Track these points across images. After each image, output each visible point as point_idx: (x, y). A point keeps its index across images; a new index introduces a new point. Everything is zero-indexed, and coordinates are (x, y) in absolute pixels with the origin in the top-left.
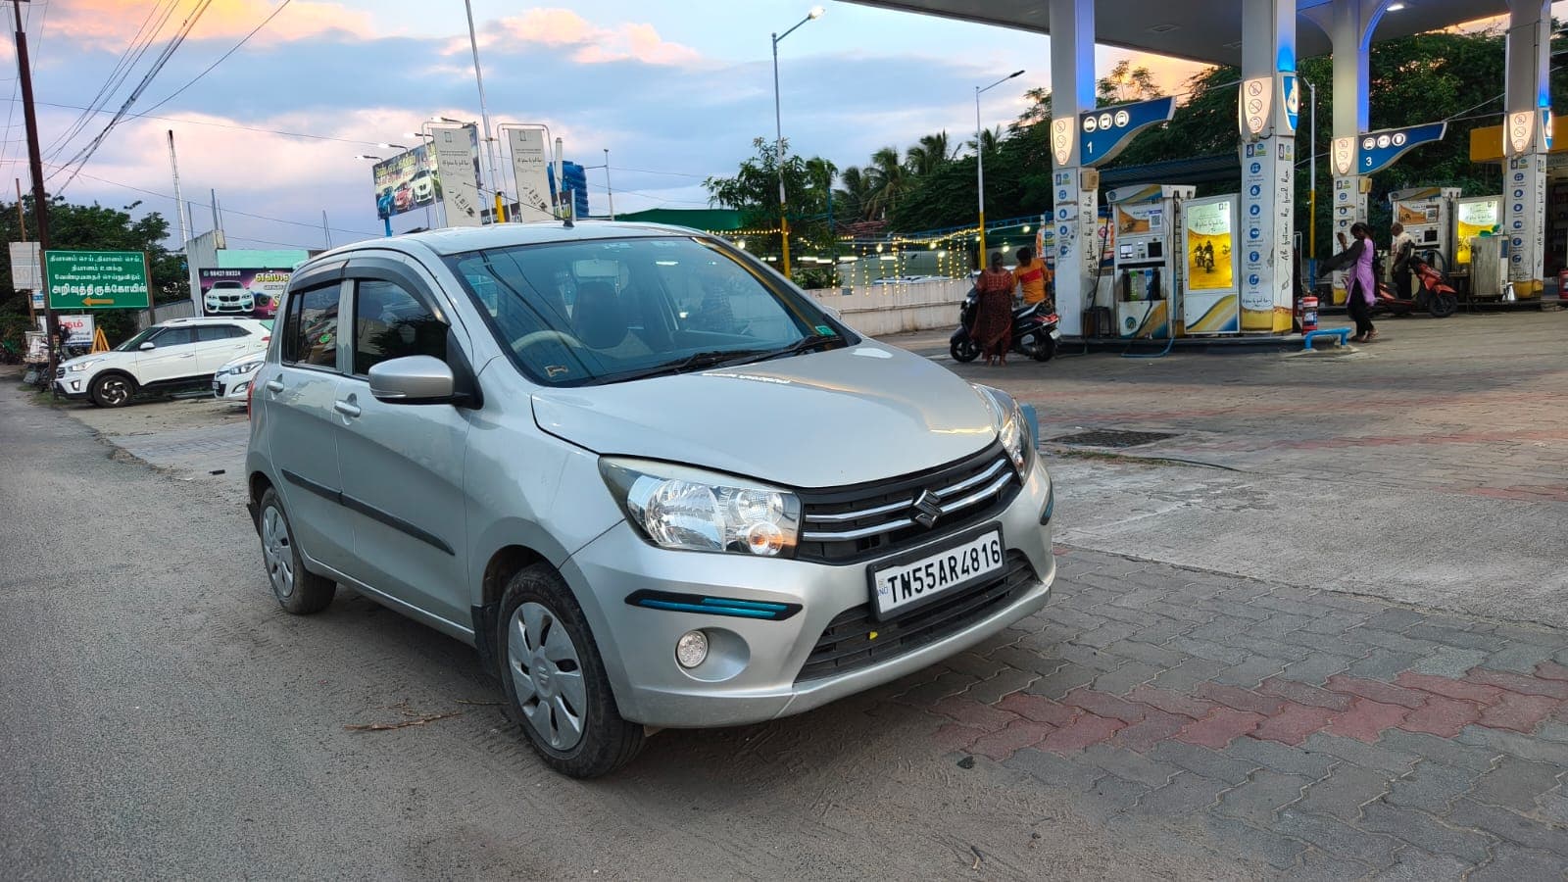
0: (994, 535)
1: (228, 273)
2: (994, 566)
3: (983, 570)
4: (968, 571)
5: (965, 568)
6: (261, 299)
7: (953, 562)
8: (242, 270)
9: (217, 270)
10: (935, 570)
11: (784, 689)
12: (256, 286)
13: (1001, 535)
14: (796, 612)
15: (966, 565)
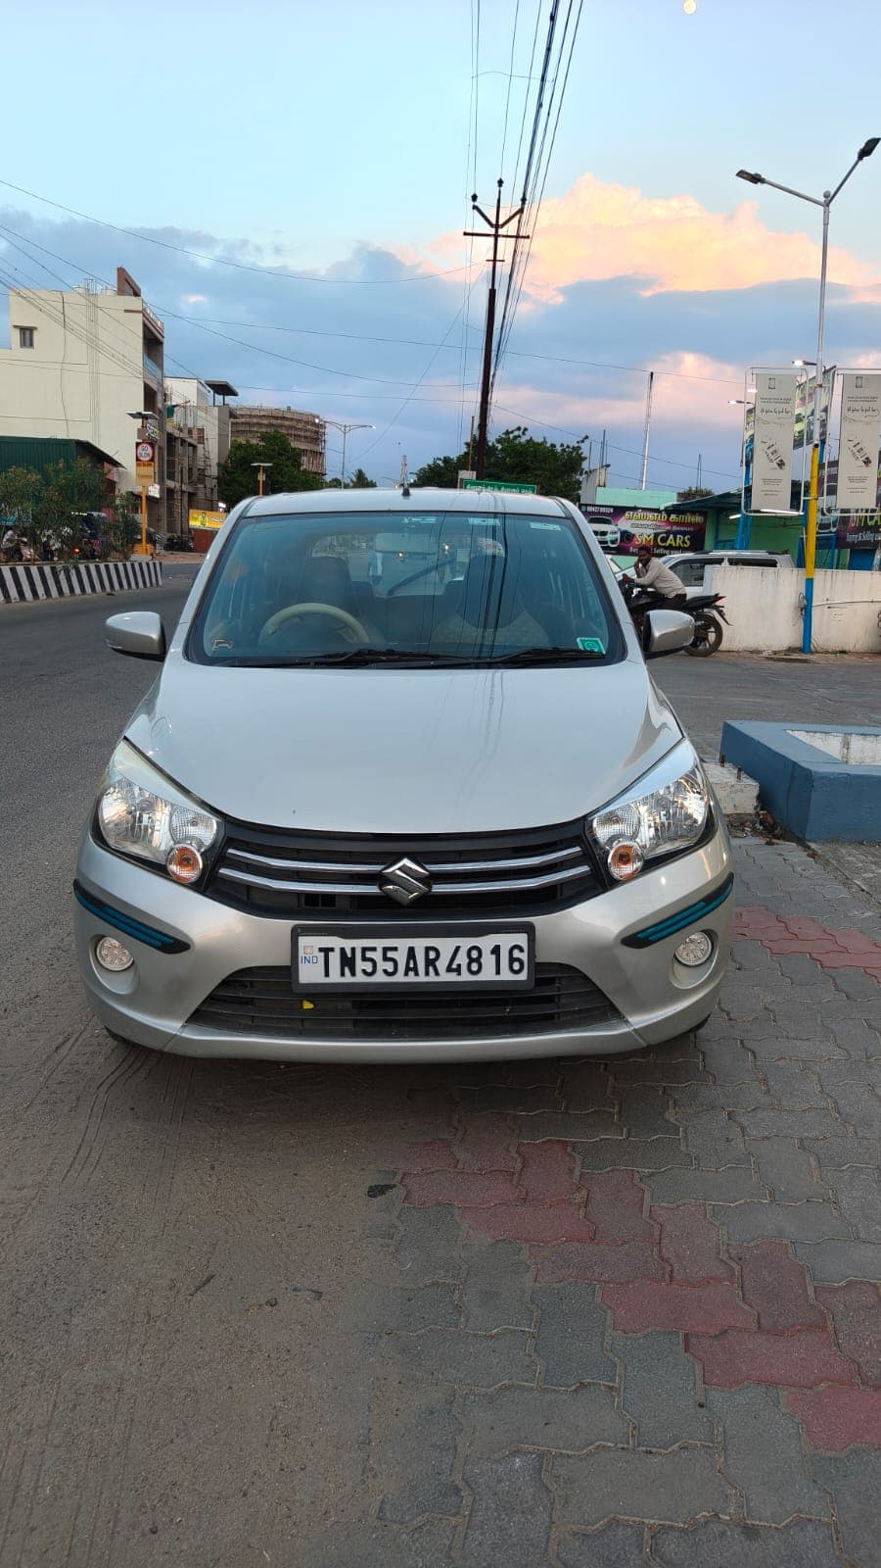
0: (521, 939)
1: (603, 510)
2: (506, 975)
3: (488, 974)
4: (458, 971)
5: (454, 966)
6: (627, 536)
7: (432, 955)
8: (615, 508)
9: (593, 505)
10: (401, 957)
11: (172, 1026)
12: (624, 524)
13: (532, 941)
14: (184, 950)
15: (456, 962)
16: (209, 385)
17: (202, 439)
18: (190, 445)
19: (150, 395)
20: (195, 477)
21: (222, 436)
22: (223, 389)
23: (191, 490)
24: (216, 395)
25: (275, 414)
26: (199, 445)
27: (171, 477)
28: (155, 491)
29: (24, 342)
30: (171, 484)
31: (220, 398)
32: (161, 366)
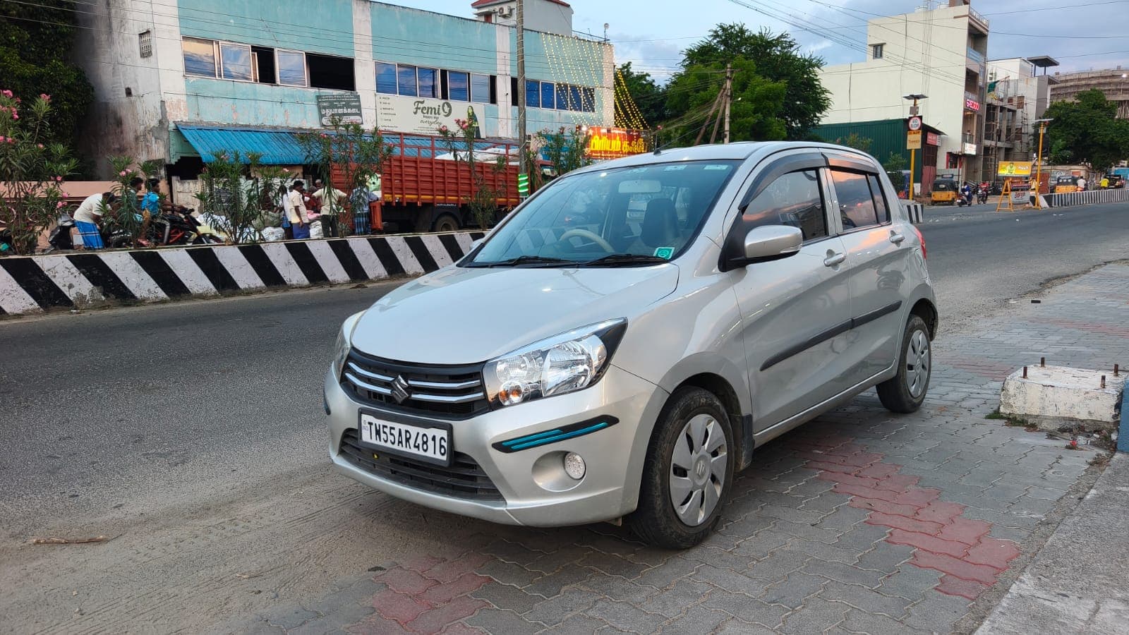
4: (418, 447)
7: (409, 435)
10: (397, 434)
13: (449, 437)
15: (418, 442)
16: (1032, 61)
17: (1021, 105)
18: (1009, 110)
19: (971, 77)
20: (1013, 135)
21: (1041, 100)
22: (1046, 62)
23: (1008, 146)
24: (1037, 67)
25: (1103, 74)
26: (1018, 110)
27: (988, 137)
28: (971, 149)
29: (876, 54)
30: (988, 143)
31: (1040, 70)
32: (984, 53)
